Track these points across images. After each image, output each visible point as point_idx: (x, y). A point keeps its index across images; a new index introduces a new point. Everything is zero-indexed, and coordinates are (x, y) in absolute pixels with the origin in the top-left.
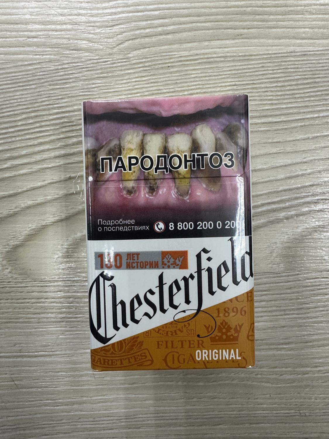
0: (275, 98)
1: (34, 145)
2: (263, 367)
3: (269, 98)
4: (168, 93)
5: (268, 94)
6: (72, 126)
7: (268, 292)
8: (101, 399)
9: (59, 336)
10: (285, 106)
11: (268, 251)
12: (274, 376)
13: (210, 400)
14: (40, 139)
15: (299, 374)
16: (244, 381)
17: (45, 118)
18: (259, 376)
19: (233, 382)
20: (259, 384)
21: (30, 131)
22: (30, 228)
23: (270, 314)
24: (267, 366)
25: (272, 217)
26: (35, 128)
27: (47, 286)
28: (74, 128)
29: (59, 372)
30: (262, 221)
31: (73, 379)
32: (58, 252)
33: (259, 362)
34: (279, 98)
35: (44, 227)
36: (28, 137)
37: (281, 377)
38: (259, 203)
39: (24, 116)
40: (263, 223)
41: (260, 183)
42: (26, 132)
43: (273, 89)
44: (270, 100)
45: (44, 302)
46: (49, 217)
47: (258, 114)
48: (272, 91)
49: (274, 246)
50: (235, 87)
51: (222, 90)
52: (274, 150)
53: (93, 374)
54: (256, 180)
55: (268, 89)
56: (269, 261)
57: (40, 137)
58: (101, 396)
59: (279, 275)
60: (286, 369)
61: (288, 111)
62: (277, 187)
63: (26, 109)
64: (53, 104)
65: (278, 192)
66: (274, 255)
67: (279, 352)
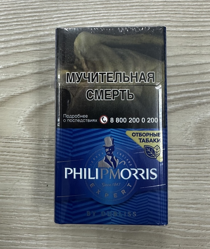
0: (195, 13)
1: (11, 35)
2: (175, 222)
3: (191, 13)
4: (115, 4)
5: (190, 10)
6: (41, 22)
7: (182, 161)
8: (43, 237)
9: (15, 183)
10: (202, 20)
11: (183, 129)
12: (183, 230)
13: (130, 245)
14: (16, 30)
15: (204, 230)
16: (159, 232)
17: (21, 15)
18: (171, 229)
19: (150, 232)
20: (171, 235)
21: (9, 24)
22: (2, 97)
23: (182, 179)
24: (178, 221)
25: (189, 102)
26: (13, 22)
27: (10, 143)
28: (42, 24)
29: (12, 212)
30: (180, 105)
31: (23, 219)
32: (21, 117)
33: (171, 217)
34: (198, 13)
35: (13, 97)
36: (7, 28)
37: (190, 231)
38: (179, 91)
39: (5, 13)
40: (181, 107)
41: (180, 76)
42: (6, 24)
43: (193, 7)
44: (191, 14)
45: (6, 155)
46: (17, 90)
47: (181, 24)
48: (193, 8)
49: (189, 126)
50: (165, 3)
51: (155, 4)
52: (192, 52)
53: (40, 216)
54: (177, 73)
55: (190, 7)
56: (184, 136)
57: (16, 29)
58: (44, 234)
59: (191, 148)
60: (193, 225)
61: (204, 24)
62: (194, 80)
63: (8, 7)
64: (28, 6)
65: (194, 84)
66: (189, 132)
67: (188, 210)
